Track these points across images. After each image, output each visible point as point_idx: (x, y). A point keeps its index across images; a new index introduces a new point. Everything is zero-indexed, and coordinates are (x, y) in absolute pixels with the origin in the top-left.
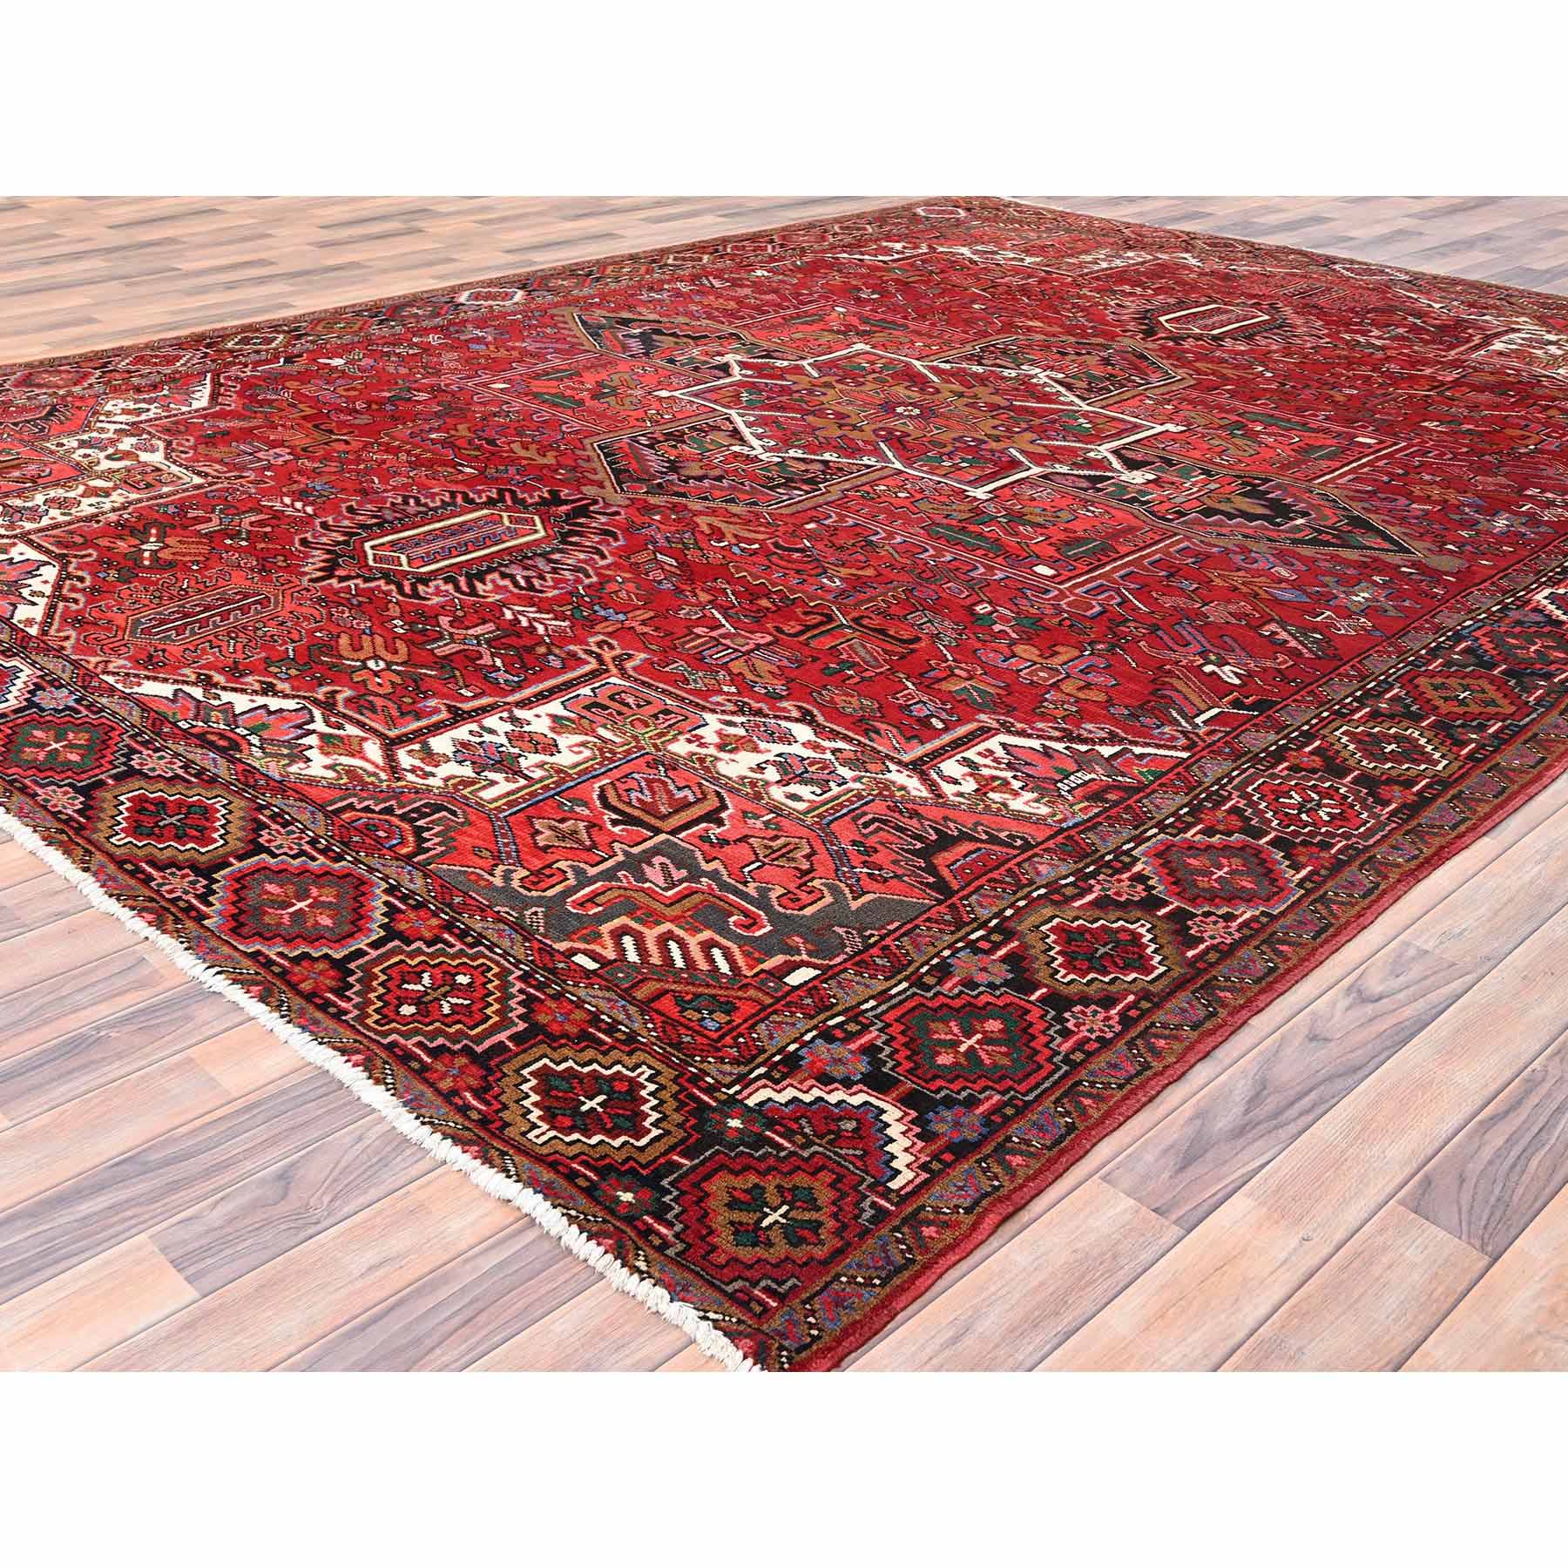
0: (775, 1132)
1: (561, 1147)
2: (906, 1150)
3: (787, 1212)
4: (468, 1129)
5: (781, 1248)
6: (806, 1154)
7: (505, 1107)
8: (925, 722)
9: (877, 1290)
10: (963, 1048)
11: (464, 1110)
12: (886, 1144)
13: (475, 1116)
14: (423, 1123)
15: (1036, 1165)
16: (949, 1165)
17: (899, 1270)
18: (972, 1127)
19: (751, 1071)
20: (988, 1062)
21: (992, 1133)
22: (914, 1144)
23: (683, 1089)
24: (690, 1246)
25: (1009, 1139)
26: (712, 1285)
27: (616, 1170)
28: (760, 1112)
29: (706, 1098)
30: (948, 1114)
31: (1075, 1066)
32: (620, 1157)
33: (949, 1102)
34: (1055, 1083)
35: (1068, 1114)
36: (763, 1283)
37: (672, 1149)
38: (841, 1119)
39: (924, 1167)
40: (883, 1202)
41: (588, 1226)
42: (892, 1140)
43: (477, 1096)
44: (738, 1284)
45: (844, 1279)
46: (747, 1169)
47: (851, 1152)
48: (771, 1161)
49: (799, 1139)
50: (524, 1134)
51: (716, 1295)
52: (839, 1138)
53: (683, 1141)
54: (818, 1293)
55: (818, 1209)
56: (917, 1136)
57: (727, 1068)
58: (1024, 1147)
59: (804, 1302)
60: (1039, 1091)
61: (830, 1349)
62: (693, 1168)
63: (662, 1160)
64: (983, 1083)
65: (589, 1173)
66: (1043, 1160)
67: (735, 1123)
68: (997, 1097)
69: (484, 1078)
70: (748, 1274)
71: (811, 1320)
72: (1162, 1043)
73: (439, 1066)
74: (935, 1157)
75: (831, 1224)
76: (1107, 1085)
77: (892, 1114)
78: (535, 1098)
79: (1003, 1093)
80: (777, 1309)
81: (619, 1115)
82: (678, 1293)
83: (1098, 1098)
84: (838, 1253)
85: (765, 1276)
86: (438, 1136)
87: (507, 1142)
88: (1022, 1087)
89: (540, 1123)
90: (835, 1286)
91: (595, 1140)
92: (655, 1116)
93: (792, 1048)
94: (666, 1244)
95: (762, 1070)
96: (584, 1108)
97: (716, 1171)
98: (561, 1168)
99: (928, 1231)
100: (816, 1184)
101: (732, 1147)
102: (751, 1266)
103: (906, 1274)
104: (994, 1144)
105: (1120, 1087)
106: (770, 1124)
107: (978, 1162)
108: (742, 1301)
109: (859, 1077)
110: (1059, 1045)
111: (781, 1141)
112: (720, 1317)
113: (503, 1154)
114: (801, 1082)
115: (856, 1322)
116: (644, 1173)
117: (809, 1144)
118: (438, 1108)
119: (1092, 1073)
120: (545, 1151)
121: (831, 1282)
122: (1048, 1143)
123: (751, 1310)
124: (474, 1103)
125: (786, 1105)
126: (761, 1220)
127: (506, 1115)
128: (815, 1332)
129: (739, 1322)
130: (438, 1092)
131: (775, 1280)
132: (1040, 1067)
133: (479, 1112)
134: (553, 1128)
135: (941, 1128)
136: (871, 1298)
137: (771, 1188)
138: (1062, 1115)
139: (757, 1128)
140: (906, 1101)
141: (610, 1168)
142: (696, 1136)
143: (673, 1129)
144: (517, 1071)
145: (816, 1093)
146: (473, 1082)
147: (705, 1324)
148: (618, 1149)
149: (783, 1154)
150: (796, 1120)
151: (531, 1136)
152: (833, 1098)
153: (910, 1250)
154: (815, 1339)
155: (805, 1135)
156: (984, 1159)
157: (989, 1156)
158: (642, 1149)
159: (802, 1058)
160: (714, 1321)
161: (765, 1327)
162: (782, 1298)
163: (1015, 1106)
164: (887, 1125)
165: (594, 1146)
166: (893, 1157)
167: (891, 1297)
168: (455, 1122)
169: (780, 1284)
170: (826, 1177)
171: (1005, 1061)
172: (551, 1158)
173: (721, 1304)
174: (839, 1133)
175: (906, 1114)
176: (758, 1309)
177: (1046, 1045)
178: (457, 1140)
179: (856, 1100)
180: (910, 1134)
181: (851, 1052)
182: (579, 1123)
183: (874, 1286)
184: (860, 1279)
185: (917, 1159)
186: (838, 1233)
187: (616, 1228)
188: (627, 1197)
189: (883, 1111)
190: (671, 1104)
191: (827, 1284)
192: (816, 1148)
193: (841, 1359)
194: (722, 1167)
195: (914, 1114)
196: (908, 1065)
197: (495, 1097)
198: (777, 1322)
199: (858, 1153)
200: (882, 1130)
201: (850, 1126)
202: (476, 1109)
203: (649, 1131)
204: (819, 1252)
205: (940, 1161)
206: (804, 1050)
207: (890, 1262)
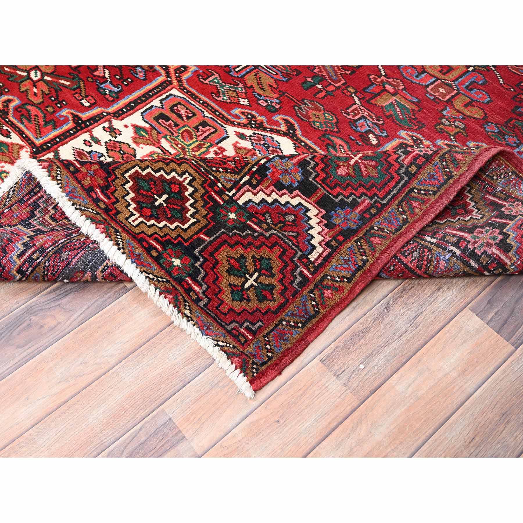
0: (252, 222)
1: (145, 229)
2: (319, 233)
3: (258, 278)
4: (99, 214)
5: (254, 303)
6: (267, 235)
7: (117, 201)
8: (364, 137)
9: (300, 330)
10: (352, 162)
11: (96, 201)
12: (309, 230)
13: (102, 206)
14: (76, 209)
15: (386, 243)
16: (341, 244)
17: (311, 318)
18: (354, 221)
19: (241, 179)
20: (365, 173)
21: (365, 224)
22: (323, 230)
23: (207, 192)
24: (210, 300)
25: (372, 228)
26: (221, 325)
27: (172, 243)
28: (245, 209)
29: (218, 198)
30: (341, 213)
31: (412, 176)
32: (173, 235)
33: (342, 204)
34: (399, 191)
35: (404, 213)
36: (245, 325)
37: (200, 231)
38: (286, 214)
39: (328, 244)
40: (305, 272)
41: (159, 285)
42: (312, 227)
43: (103, 192)
44: (233, 325)
45: (284, 323)
46: (237, 243)
47: (291, 234)
48: (250, 239)
49: (264, 226)
50: (127, 219)
51: (222, 332)
52: (285, 226)
53: (206, 226)
54: (271, 331)
55: (273, 276)
56: (325, 225)
57: (229, 176)
58: (380, 233)
59: (265, 336)
60: (390, 197)
61: (276, 364)
62: (210, 243)
63: (195, 237)
64: (361, 190)
65: (158, 247)
66: (390, 240)
67: (232, 216)
68: (368, 201)
69: (106, 178)
70: (237, 319)
71: (268, 346)
72: (459, 156)
73: (84, 170)
74: (334, 238)
75: (279, 287)
76: (427, 191)
77: (313, 212)
78: (132, 195)
79: (371, 198)
80: (252, 340)
81: (174, 209)
82: (205, 330)
83: (422, 201)
84: (282, 307)
85: (247, 320)
86: (84, 217)
87: (118, 223)
88: (381, 194)
89: (135, 212)
90: (280, 327)
91: (161, 225)
92: (193, 210)
93: (262, 162)
94: (199, 299)
95: (246, 178)
96: (157, 203)
97: (222, 245)
98: (144, 244)
99: (328, 293)
100: (273, 255)
101: (231, 230)
102: (239, 314)
103: (315, 320)
104: (364, 231)
105: (435, 193)
106: (251, 217)
107: (356, 241)
108: (235, 335)
109: (296, 184)
110: (403, 161)
111: (255, 227)
112: (224, 344)
113: (117, 231)
114: (267, 188)
115: (289, 348)
116: (186, 244)
117: (270, 229)
118: (83, 199)
119: (420, 183)
120: (137, 231)
121: (278, 325)
122: (393, 230)
123: (239, 340)
124: (102, 196)
125: (258, 204)
126: (244, 284)
127: (117, 206)
128: (270, 354)
129: (234, 347)
130: (83, 187)
131: (251, 323)
132: (392, 178)
133: (105, 203)
134: (141, 216)
135: (336, 221)
136: (297, 334)
137: (249, 259)
138: (402, 213)
139: (244, 218)
140: (321, 203)
141: (169, 242)
142: (213, 223)
143: (201, 219)
144: (123, 175)
145: (274, 196)
146: (101, 182)
147: (218, 348)
148: (173, 230)
149: (256, 235)
150: (263, 215)
151: (130, 220)
152: (283, 200)
153: (317, 305)
154: (270, 358)
155: (267, 224)
156: (359, 240)
157: (362, 238)
158: (185, 230)
159: (268, 169)
160: (222, 346)
161: (245, 351)
162: (254, 333)
163: (377, 208)
164: (310, 219)
165: (161, 229)
166: (313, 237)
167: (307, 334)
168: (92, 208)
169: (254, 325)
170: (277, 250)
171: (373, 173)
172: (140, 236)
173: (225, 337)
174: (285, 222)
175: (320, 212)
176: (243, 340)
177: (396, 160)
178: (94, 221)
179: (294, 202)
180: (321, 224)
181: (294, 165)
182: (154, 213)
183: (299, 327)
184: (292, 323)
185: (325, 238)
186: (282, 293)
187: (173, 286)
188: (177, 262)
189: (308, 210)
190: (201, 203)
191: (277, 325)
192: (273, 231)
193: (282, 370)
194: (225, 242)
195: (324, 212)
196: (322, 175)
197: (112, 193)
198: (251, 349)
199: (295, 234)
200: (307, 221)
201: (290, 218)
202: (103, 201)
203: (189, 220)
204: (273, 305)
205: (336, 240)
206: (269, 163)
207: (307, 313)
